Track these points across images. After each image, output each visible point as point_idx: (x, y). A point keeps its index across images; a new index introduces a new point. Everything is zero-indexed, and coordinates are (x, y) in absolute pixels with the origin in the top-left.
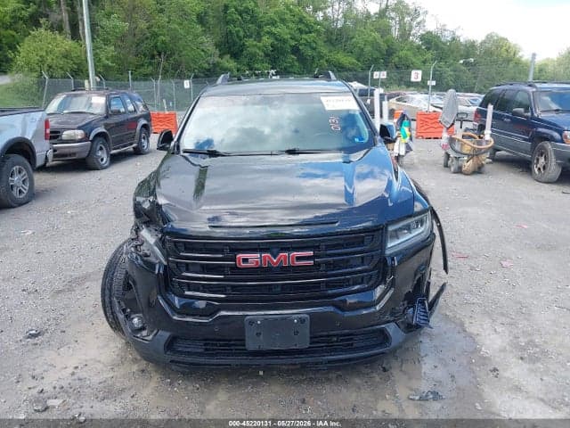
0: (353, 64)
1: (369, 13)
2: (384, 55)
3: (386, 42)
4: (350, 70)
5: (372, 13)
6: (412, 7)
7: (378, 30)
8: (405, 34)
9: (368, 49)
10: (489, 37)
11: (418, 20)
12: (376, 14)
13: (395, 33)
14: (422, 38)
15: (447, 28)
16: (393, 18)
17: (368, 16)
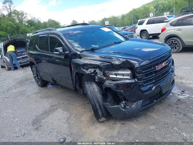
0: (5, 34)
1: (4, 15)
2: (16, 29)
3: (15, 24)
4: (4, 37)
5: (5, 15)
6: (20, 12)
7: (10, 21)
8: (21, 21)
9: (9, 28)
10: (49, 20)
11: (24, 16)
12: (7, 15)
13: (17, 21)
14: (27, 22)
15: (35, 18)
16: (14, 16)
17: (4, 16)
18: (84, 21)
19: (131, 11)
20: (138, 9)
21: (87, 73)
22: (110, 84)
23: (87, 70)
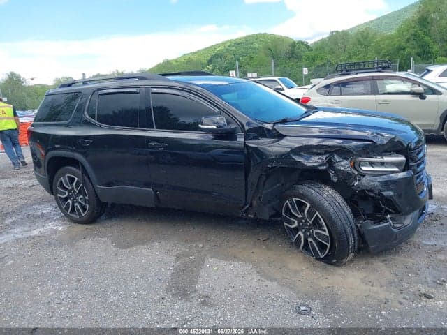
18: (84, 74)
19: (160, 64)
20: (176, 61)
21: (308, 165)
22: (372, 181)
23: (308, 159)
